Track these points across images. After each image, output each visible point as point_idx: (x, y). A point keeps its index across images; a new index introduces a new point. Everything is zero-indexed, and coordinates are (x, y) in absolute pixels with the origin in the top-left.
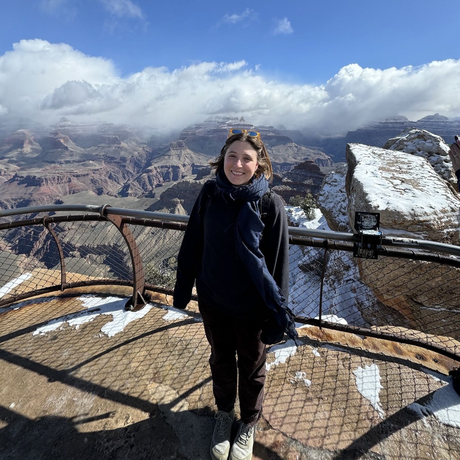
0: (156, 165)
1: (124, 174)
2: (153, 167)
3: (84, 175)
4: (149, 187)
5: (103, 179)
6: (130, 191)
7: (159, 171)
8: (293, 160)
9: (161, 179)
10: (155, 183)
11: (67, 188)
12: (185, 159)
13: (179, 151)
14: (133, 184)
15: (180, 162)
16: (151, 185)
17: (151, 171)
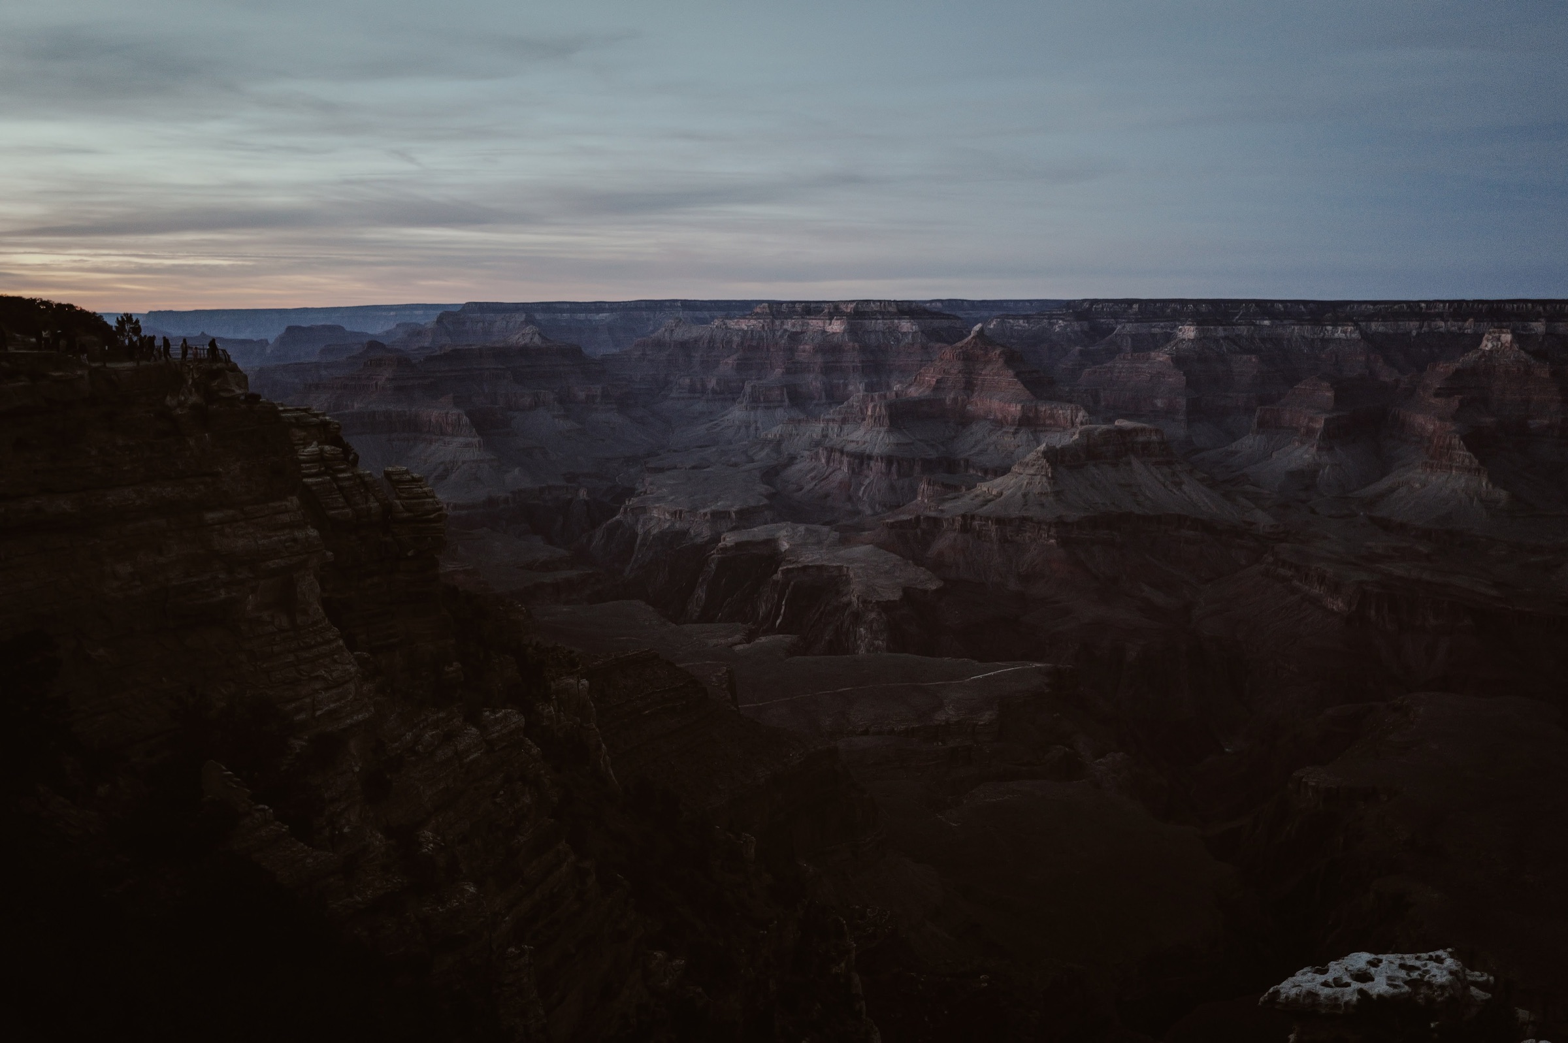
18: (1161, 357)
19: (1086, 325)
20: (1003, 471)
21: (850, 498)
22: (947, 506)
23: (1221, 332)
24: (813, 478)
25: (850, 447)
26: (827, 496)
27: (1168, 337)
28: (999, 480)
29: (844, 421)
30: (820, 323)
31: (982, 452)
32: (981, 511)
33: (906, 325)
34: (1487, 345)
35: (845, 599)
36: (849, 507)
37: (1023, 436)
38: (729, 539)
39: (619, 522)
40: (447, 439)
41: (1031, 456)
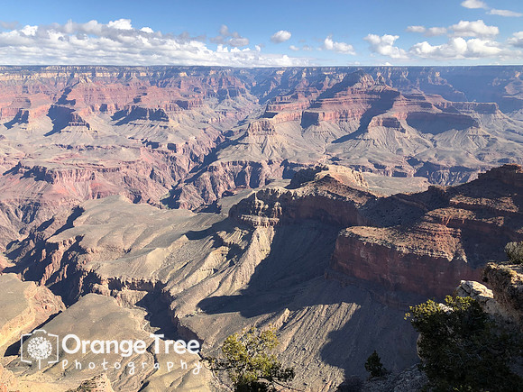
0: (225, 161)
1: (173, 172)
2: (219, 162)
3: (113, 170)
4: (213, 197)
5: (141, 178)
6: (182, 200)
7: (229, 169)
8: (477, 162)
9: (232, 184)
10: (222, 189)
11: (90, 188)
12: (272, 151)
13: (263, 138)
14: (186, 189)
15: (263, 156)
16: (216, 192)
17: (216, 169)
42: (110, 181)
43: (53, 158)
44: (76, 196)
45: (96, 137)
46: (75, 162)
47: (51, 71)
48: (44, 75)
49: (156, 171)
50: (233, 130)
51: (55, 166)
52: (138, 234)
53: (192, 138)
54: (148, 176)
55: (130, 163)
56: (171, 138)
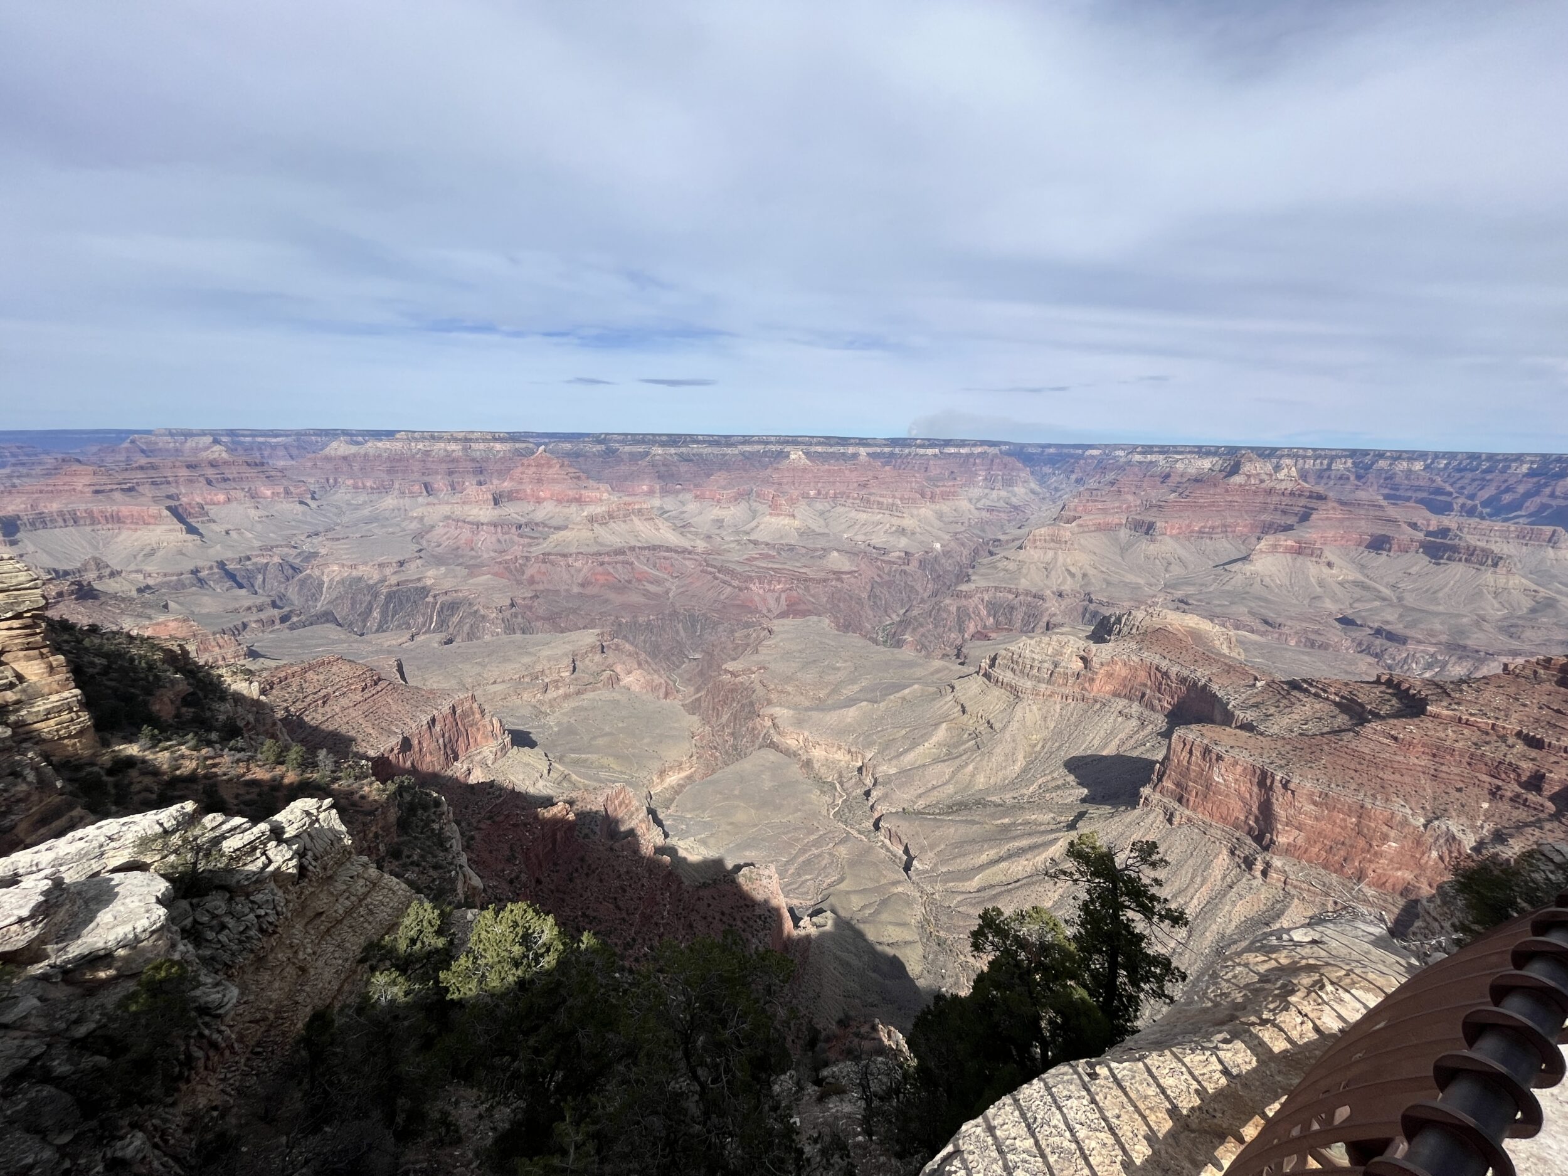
0: (983, 584)
1: (901, 592)
2: (972, 585)
3: (819, 581)
4: (956, 637)
5: (854, 596)
6: (908, 637)
7: (986, 598)
9: (989, 622)
10: (971, 628)
12: (1065, 579)
13: (1051, 554)
14: (916, 621)
15: (1047, 582)
16: (961, 630)
17: (968, 596)
18: (643, 463)
19: (603, 447)
20: (566, 527)
21: (472, 549)
22: (533, 549)
23: (673, 451)
24: (448, 539)
25: (469, 519)
26: (458, 548)
27: (647, 454)
28: (562, 533)
29: (464, 503)
30: (443, 445)
31: (551, 518)
32: (555, 550)
33: (498, 446)
34: (793, 457)
35: (475, 608)
36: (473, 553)
37: (574, 508)
38: (393, 580)
39: (310, 576)
40: (151, 527)
41: (579, 519)
42: (813, 596)
43: (746, 557)
44: (765, 611)
45: (801, 535)
46: (770, 565)
47: (759, 442)
48: (747, 448)
49: (877, 591)
50: (1002, 537)
51: (747, 569)
52: (840, 675)
53: (938, 546)
54: (865, 595)
55: (843, 573)
56: (903, 542)
